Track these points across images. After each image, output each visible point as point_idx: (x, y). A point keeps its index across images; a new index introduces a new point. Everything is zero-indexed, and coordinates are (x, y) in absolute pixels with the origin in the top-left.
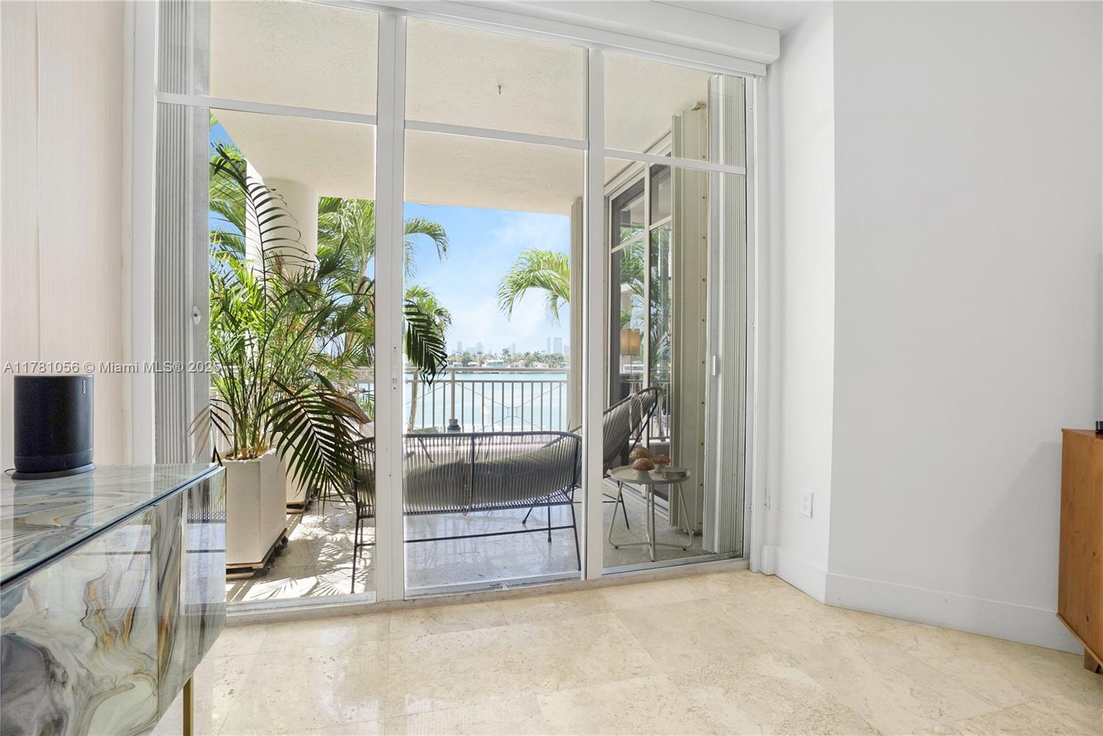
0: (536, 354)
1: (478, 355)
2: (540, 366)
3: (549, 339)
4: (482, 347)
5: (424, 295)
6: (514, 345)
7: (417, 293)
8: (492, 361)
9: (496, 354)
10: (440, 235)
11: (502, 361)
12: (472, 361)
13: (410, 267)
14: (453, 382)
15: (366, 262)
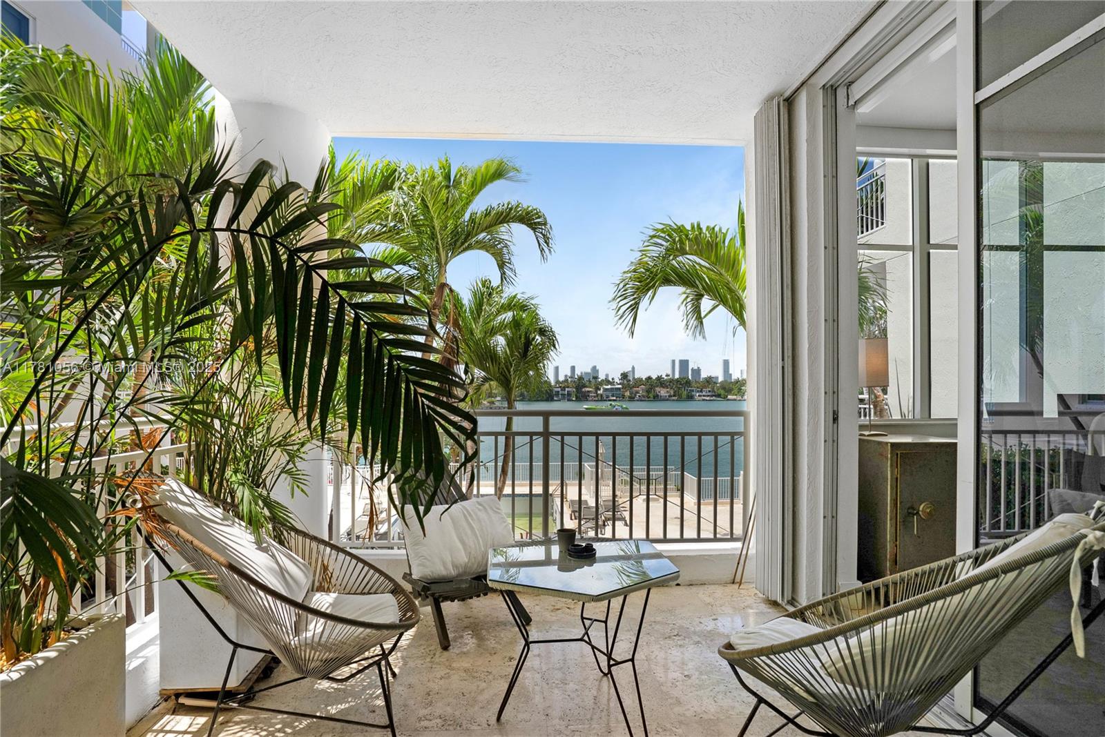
0: (659, 378)
1: (593, 381)
2: (663, 392)
3: (673, 362)
4: (598, 371)
5: (523, 307)
6: (633, 368)
7: (514, 305)
8: (609, 387)
9: (613, 379)
10: (539, 223)
11: (620, 386)
12: (586, 387)
13: (508, 272)
14: (546, 434)
15: (446, 264)
